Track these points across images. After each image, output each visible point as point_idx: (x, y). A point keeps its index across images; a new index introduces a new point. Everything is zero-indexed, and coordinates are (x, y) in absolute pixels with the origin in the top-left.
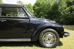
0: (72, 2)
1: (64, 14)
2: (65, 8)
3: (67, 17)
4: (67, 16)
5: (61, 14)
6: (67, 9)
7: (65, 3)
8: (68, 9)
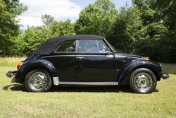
0: (152, 15)
1: (138, 39)
2: (140, 28)
3: (143, 47)
4: (143, 44)
5: (132, 41)
6: (142, 30)
7: (138, 18)
8: (144, 29)
